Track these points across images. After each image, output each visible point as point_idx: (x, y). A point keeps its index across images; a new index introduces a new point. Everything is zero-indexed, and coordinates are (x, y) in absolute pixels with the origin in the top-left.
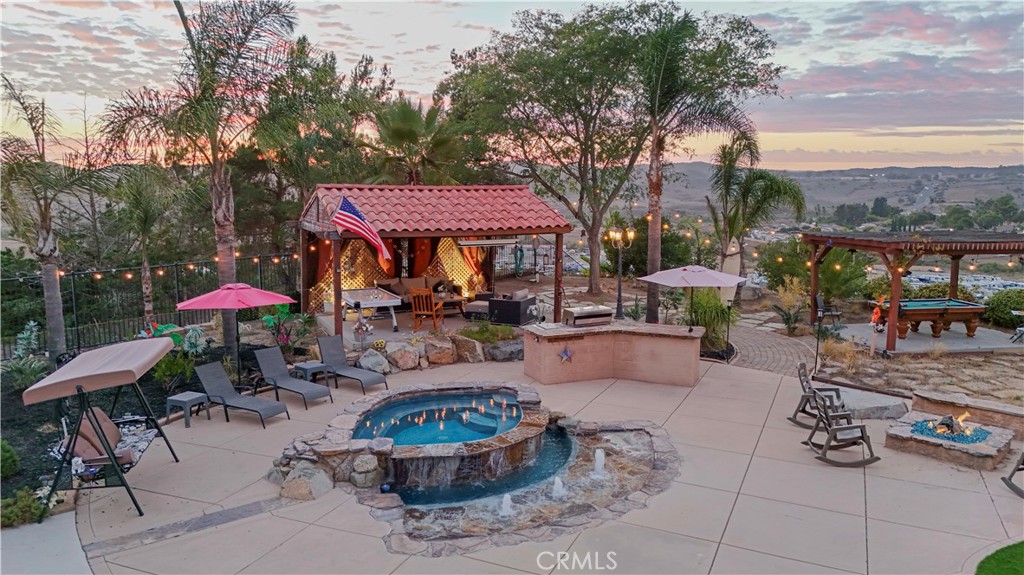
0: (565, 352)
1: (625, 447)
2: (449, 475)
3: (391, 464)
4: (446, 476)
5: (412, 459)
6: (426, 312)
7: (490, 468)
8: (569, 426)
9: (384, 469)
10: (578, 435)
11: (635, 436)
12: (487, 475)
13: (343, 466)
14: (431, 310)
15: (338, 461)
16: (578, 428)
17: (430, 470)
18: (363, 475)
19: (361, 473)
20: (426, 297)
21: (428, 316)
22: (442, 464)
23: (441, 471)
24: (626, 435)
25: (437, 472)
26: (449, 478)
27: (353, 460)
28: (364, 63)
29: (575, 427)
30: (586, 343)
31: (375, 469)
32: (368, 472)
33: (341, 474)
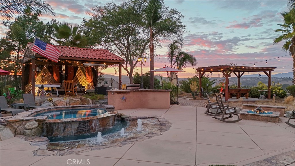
0: (123, 97)
1: (148, 122)
2: (73, 131)
3: (45, 126)
4: (72, 131)
5: (55, 123)
6: (70, 90)
7: (92, 128)
8: (126, 117)
9: (41, 128)
10: (130, 120)
11: (151, 119)
12: (91, 131)
13: (20, 127)
14: (72, 89)
15: (18, 125)
16: (130, 118)
17: (64, 129)
18: (30, 131)
19: (28, 129)
20: (70, 84)
21: (71, 91)
22: (70, 126)
23: (69, 129)
24: (148, 119)
25: (68, 129)
26: (73, 132)
27: (25, 124)
28: (53, 21)
29: (128, 118)
30: (131, 95)
31: (36, 128)
32: (32, 129)
33: (19, 131)
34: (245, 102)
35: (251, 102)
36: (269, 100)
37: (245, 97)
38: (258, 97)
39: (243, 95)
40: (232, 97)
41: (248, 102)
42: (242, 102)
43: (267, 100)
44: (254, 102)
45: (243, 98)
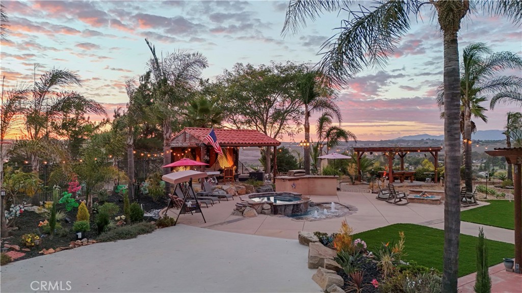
0: (294, 185)
3: (273, 208)
7: (301, 209)
12: (300, 212)
13: (259, 208)
15: (257, 207)
17: (285, 210)
21: (230, 178)
22: (288, 207)
26: (290, 212)
27: (262, 206)
30: (300, 181)
32: (268, 209)
33: (258, 211)
34: (410, 186)
35: (417, 186)
36: (435, 184)
37: (410, 181)
38: (423, 180)
39: (407, 178)
40: (396, 181)
41: (413, 186)
42: (408, 186)
43: (433, 184)
44: (420, 186)
45: (408, 182)
